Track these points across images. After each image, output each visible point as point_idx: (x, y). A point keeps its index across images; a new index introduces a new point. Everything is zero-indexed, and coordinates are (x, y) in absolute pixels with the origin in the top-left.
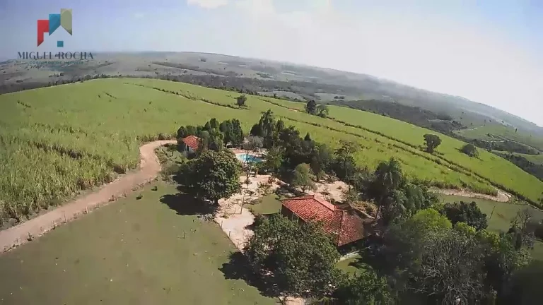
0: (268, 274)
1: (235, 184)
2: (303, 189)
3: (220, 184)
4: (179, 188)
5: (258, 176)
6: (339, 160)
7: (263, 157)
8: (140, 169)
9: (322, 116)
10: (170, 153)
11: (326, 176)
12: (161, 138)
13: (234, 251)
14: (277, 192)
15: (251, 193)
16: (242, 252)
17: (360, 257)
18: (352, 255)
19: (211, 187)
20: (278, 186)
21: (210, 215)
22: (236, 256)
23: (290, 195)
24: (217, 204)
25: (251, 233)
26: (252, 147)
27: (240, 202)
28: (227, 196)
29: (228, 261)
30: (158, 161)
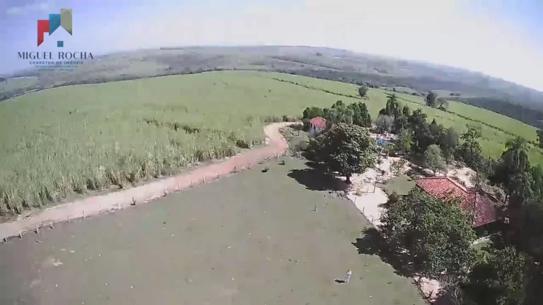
0: (404, 252)
1: (369, 158)
2: (435, 172)
3: (354, 157)
4: (308, 164)
5: (389, 157)
6: (466, 145)
7: (392, 140)
8: (265, 145)
9: (443, 109)
10: (296, 133)
11: (455, 163)
12: (286, 120)
13: (368, 227)
14: (409, 173)
15: (383, 172)
16: (377, 228)
17: (491, 242)
18: (484, 240)
19: (343, 158)
20: (410, 168)
21: (342, 192)
22: (371, 232)
23: (421, 177)
24: (348, 182)
25: (386, 210)
26: (380, 131)
27: (372, 181)
28: (360, 171)
29: (362, 236)
30: (284, 139)
